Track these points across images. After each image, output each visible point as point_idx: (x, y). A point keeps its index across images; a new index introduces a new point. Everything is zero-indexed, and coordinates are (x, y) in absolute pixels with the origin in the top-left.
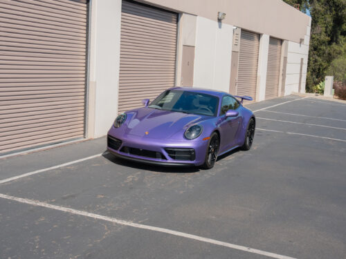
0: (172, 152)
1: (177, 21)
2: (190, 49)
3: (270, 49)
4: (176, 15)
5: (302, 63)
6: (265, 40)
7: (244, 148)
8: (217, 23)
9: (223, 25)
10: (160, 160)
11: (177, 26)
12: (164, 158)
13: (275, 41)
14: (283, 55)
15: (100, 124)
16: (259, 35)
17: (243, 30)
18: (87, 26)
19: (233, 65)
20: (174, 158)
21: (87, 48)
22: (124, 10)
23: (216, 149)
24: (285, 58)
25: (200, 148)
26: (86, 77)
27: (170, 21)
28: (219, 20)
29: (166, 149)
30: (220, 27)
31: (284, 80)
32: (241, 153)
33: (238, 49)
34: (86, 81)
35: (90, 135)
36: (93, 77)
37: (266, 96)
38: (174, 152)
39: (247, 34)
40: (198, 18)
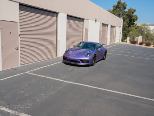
0: (82, 61)
1: (83, 21)
2: (87, 30)
3: (111, 29)
4: (83, 20)
5: (120, 33)
6: (109, 26)
7: (103, 59)
8: (95, 22)
9: (97, 22)
10: (79, 63)
11: (83, 23)
12: (80, 63)
13: (112, 27)
14: (115, 31)
15: (61, 53)
16: (108, 25)
17: (103, 24)
18: (57, 24)
19: (100, 34)
20: (83, 63)
21: (57, 30)
22: (67, 19)
23: (95, 60)
24: (115, 32)
25: (90, 60)
26: (57, 39)
27: (81, 21)
28: (96, 21)
29: (80, 60)
30: (96, 23)
31: (115, 38)
32: (102, 61)
33: (101, 29)
34: (57, 40)
35: (58, 56)
36: (58, 39)
37: (110, 43)
38: (83, 61)
39: (104, 25)
40: (89, 20)
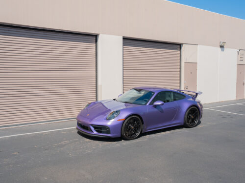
0: (99, 128)
1: (180, 49)
9: (225, 49)
11: (181, 52)
18: (97, 55)
19: (240, 73)
25: (115, 127)
33: (243, 63)
34: (97, 85)
40: (198, 46)
